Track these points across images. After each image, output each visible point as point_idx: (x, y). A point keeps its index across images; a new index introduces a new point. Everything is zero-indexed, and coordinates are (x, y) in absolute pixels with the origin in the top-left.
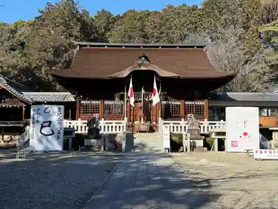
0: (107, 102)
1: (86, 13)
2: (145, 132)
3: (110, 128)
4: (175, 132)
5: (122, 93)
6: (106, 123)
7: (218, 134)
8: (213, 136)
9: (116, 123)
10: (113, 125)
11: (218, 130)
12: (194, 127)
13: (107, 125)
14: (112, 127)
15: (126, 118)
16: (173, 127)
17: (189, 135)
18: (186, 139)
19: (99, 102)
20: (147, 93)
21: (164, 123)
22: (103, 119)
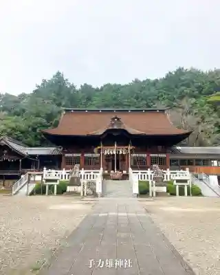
0: (85, 155)
1: (73, 87)
2: (118, 179)
4: (143, 180)
5: (99, 147)
6: (86, 172)
7: (178, 181)
8: (175, 183)
9: (94, 172)
10: (92, 174)
11: (178, 178)
12: (158, 176)
13: (86, 174)
14: (90, 175)
15: (102, 168)
16: (141, 176)
17: (154, 182)
18: (152, 186)
19: (80, 155)
20: (119, 147)
21: (133, 173)
22: (83, 169)
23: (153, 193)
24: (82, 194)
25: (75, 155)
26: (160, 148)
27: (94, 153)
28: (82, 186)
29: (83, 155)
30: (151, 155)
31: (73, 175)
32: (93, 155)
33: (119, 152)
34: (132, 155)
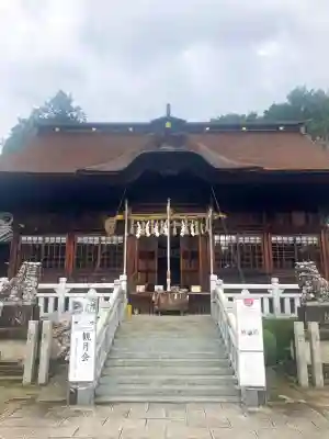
0: (79, 240)
2: (176, 313)
9: (99, 290)
10: (93, 294)
17: (314, 327)
18: (308, 337)
19: (64, 239)
20: (177, 216)
21: (226, 291)
22: (63, 279)
23: (311, 368)
24: (27, 377)
25: (50, 240)
26: (299, 218)
27: (104, 233)
28: (31, 342)
29: (72, 239)
30: (274, 238)
31: (14, 300)
32: (103, 238)
33: (179, 230)
34: (216, 238)
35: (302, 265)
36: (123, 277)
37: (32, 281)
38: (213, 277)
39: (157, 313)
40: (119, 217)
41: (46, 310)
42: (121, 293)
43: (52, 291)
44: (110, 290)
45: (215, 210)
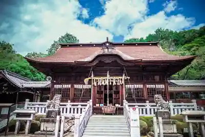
0: (76, 86)
2: (111, 114)
3: (76, 109)
6: (73, 105)
7: (190, 117)
9: (82, 105)
10: (80, 107)
13: (72, 107)
14: (78, 109)
16: (139, 109)
17: (160, 119)
18: (158, 123)
19: (70, 86)
20: (112, 78)
21: (129, 106)
22: (69, 101)
24: (56, 136)
26: (157, 78)
27: (84, 84)
29: (72, 86)
30: (148, 86)
31: (51, 108)
32: (84, 86)
33: (112, 83)
34: (126, 86)
35: (156, 96)
36: (91, 101)
37: (58, 102)
38: (125, 101)
39: (103, 114)
40: (90, 78)
41: (63, 113)
42: (90, 106)
43: (65, 105)
44: (86, 105)
45: (125, 75)
